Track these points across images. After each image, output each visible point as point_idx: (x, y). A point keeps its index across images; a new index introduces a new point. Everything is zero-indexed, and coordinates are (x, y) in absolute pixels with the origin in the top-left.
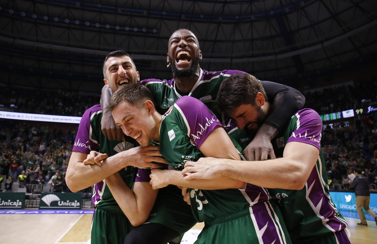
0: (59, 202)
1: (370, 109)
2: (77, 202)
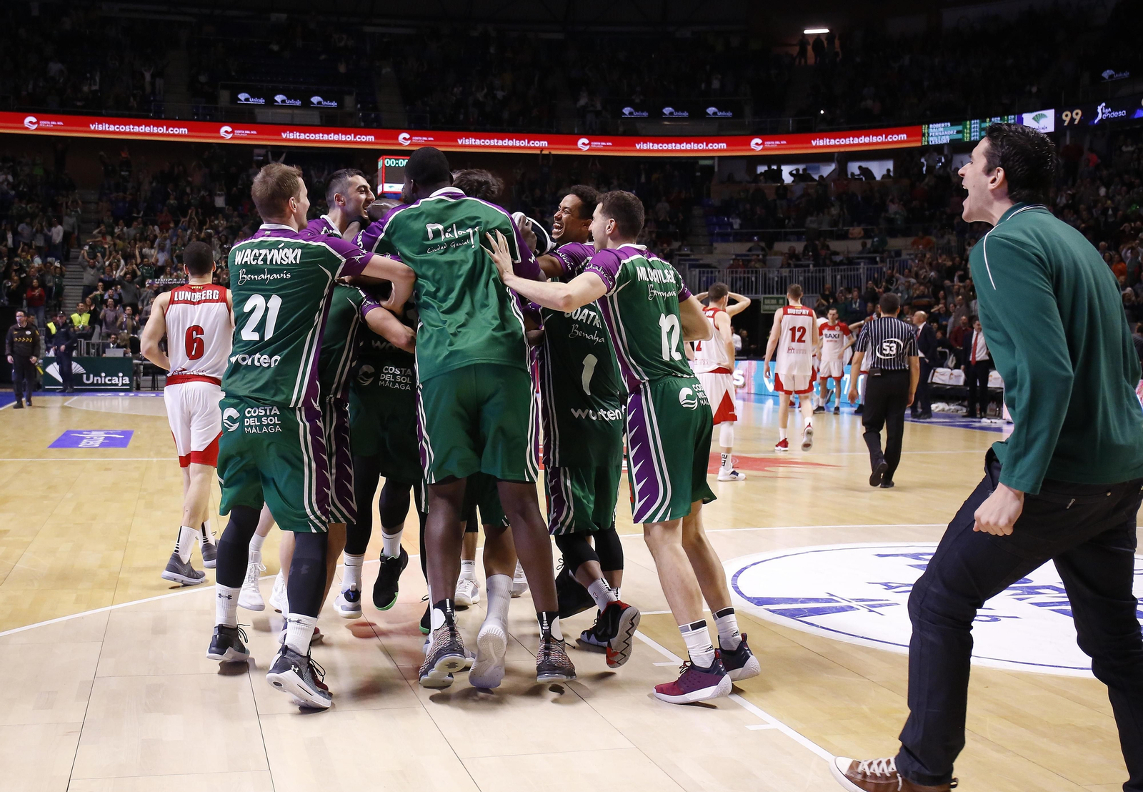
0: (85, 376)
1: (1102, 112)
2: (122, 377)
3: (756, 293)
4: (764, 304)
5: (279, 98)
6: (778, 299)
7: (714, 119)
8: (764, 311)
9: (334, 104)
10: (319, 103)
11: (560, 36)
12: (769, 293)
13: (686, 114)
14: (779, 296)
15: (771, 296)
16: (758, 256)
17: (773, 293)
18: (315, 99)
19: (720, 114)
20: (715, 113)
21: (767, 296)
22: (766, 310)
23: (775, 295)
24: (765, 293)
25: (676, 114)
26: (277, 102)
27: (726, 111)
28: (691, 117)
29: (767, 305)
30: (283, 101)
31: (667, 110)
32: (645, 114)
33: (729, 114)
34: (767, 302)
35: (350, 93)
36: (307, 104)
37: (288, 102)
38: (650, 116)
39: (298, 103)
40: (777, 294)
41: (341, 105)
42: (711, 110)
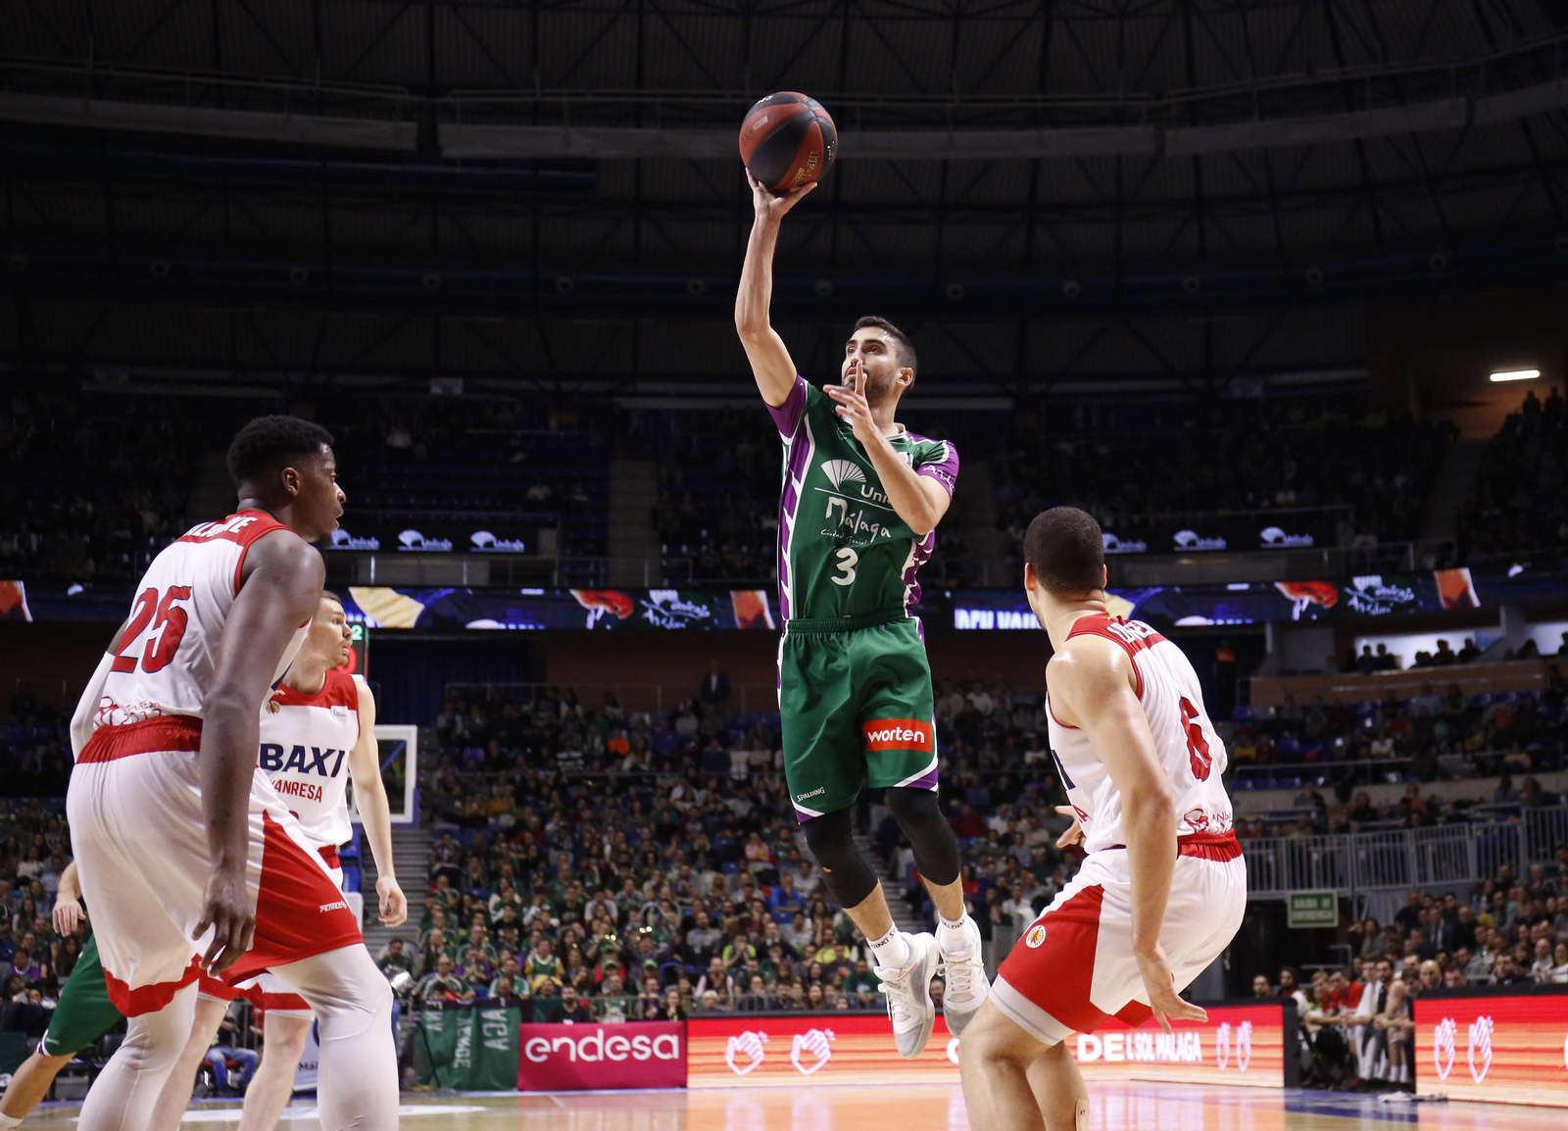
3: (1277, 888)
4: (1293, 909)
5: (408, 537)
6: (1319, 898)
7: (1277, 550)
8: (1294, 922)
9: (518, 546)
10: (489, 544)
11: (1005, 404)
12: (1302, 887)
13: (1220, 543)
14: (1322, 891)
15: (1306, 891)
16: (1308, 813)
17: (1310, 886)
18: (481, 538)
19: (1289, 541)
20: (1278, 540)
21: (1299, 892)
22: (1299, 922)
23: (1314, 891)
24: (1294, 887)
25: (1201, 544)
26: (403, 544)
27: (1301, 535)
28: (1230, 548)
29: (1300, 910)
30: (416, 543)
31: (1183, 537)
32: (1140, 546)
33: (1307, 540)
34: (1299, 904)
35: (552, 525)
36: (464, 547)
37: (427, 545)
38: (1150, 550)
39: (446, 545)
40: (1319, 886)
41: (532, 547)
42: (1270, 534)
